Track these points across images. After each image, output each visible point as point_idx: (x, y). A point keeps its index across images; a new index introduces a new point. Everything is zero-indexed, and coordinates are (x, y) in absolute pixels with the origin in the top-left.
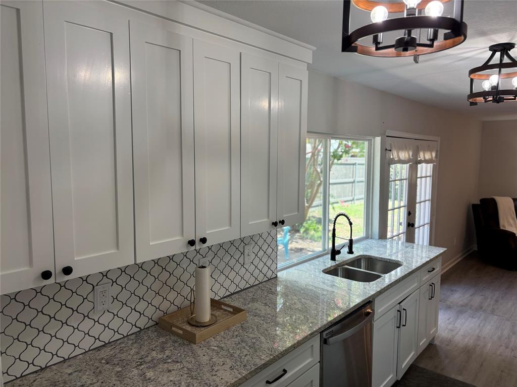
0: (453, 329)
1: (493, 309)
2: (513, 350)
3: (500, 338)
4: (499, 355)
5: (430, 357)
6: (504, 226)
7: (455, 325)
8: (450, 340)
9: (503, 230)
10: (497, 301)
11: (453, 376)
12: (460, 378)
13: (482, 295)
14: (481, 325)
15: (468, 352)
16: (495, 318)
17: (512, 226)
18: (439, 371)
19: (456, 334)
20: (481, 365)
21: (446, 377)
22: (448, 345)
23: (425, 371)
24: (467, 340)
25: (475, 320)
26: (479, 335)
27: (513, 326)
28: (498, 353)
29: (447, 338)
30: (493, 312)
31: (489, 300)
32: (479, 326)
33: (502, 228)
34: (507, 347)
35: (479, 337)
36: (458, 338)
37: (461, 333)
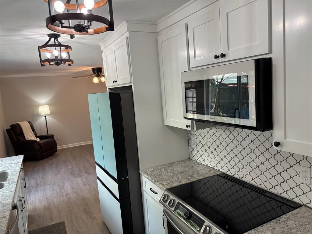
0: (32, 202)
1: (44, 182)
2: (67, 196)
3: (57, 194)
4: (63, 201)
5: (31, 223)
6: (28, 138)
7: (31, 199)
8: (35, 208)
9: (28, 140)
10: (43, 178)
11: (50, 224)
12: (54, 223)
13: (34, 179)
14: (44, 193)
15: (48, 208)
16: (48, 186)
17: (32, 137)
18: (41, 226)
19: (36, 203)
20: (59, 211)
21: (48, 226)
22: (36, 211)
23: (35, 231)
24: (43, 203)
25: (39, 192)
26: (47, 198)
27: (59, 186)
28: (62, 201)
29: (32, 208)
30: (45, 184)
31: (39, 179)
32: (43, 193)
33: (27, 139)
34: (63, 196)
35: (47, 199)
36: (38, 205)
37: (37, 202)
